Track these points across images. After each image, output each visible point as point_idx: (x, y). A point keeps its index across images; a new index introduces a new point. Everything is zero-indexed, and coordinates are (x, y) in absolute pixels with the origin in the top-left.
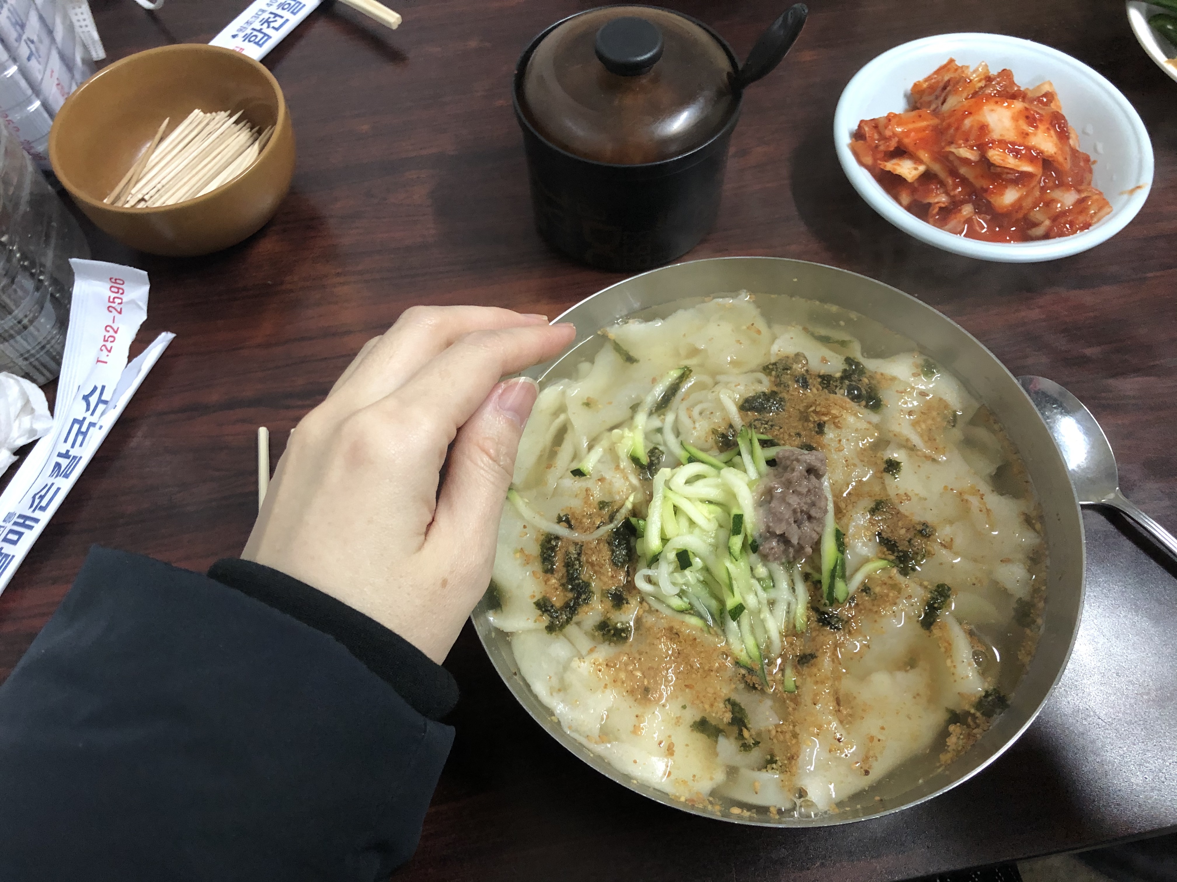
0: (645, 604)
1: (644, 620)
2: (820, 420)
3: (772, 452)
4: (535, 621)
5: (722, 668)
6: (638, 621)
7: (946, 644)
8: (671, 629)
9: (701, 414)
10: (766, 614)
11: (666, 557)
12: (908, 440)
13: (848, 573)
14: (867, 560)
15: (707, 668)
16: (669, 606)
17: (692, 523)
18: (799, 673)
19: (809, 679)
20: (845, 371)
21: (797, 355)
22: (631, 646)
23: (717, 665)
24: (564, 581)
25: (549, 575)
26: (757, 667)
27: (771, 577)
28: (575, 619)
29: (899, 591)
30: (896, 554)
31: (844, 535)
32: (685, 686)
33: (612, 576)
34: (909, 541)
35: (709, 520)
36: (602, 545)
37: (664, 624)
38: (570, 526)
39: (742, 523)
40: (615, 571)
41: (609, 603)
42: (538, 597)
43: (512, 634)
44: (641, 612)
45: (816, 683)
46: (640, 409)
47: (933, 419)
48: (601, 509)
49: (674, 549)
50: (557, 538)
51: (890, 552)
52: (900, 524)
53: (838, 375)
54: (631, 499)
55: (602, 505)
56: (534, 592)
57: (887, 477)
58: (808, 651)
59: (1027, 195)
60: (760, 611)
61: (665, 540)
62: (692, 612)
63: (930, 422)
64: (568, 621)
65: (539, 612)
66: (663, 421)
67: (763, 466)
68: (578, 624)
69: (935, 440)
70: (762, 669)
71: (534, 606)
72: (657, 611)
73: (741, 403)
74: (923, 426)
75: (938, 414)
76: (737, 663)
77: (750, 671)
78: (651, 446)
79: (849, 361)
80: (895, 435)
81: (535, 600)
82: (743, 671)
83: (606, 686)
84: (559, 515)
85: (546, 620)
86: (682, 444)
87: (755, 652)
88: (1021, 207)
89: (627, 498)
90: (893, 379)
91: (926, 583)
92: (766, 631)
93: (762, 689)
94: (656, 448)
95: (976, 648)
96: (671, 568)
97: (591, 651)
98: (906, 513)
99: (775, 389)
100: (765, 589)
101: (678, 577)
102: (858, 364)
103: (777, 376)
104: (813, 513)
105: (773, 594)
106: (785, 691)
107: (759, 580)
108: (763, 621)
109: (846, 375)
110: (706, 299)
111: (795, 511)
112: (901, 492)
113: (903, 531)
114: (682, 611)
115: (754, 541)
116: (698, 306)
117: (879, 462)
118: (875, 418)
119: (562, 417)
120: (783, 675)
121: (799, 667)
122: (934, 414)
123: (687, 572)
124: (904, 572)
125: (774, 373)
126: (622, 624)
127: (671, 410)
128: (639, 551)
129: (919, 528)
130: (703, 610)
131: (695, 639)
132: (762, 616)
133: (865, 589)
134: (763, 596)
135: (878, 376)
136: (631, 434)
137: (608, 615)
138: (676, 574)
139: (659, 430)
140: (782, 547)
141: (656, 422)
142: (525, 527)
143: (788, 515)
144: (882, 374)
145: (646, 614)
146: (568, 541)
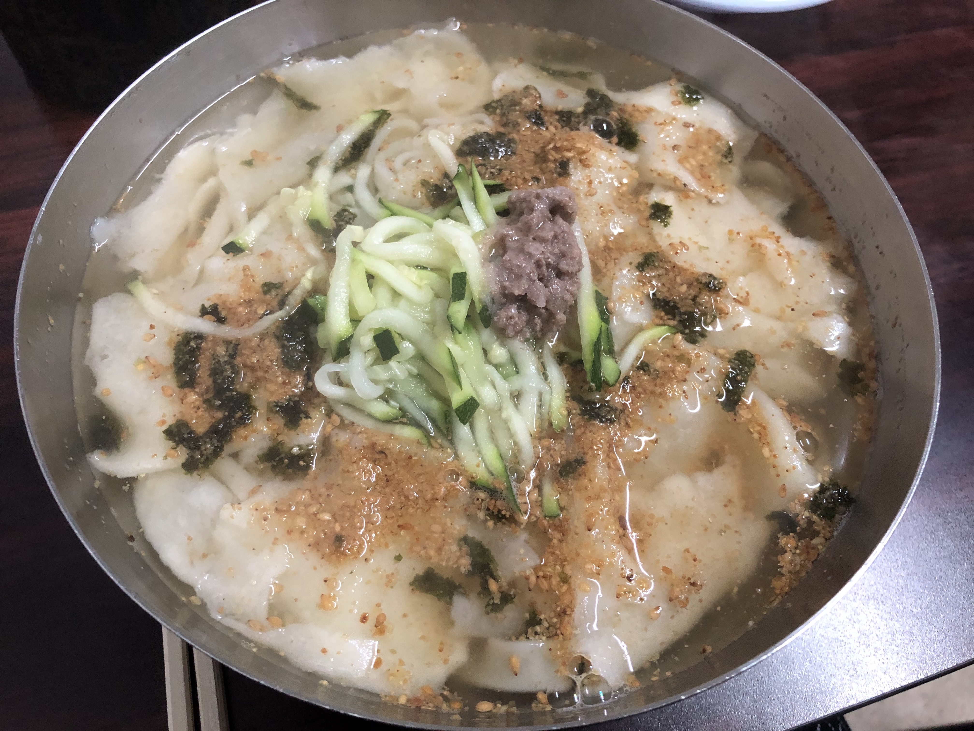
0: (334, 417)
1: (334, 439)
2: (563, 157)
3: (502, 199)
4: (165, 458)
5: (452, 493)
6: (325, 441)
7: (758, 428)
8: (373, 446)
9: (405, 164)
10: (509, 411)
11: (359, 344)
12: (675, 179)
13: (616, 348)
14: (640, 329)
15: (429, 496)
16: (370, 416)
17: (396, 294)
18: (563, 489)
19: (577, 495)
20: (587, 105)
21: (527, 88)
22: (315, 478)
23: (443, 490)
24: (210, 395)
25: (187, 390)
26: (502, 486)
27: (513, 360)
28: (228, 449)
29: (689, 363)
30: (677, 318)
31: (607, 299)
32: (399, 526)
33: (284, 383)
34: (694, 299)
35: (420, 287)
36: (266, 342)
37: (361, 440)
38: (221, 320)
39: (465, 284)
40: (288, 376)
41: (279, 421)
42: (170, 421)
43: (132, 481)
44: (329, 428)
45: (589, 499)
46: (320, 163)
47: (704, 154)
48: (265, 293)
49: (370, 330)
50: (200, 337)
51: (670, 317)
52: (678, 280)
53: (580, 110)
54: (309, 274)
55: (268, 287)
56: (164, 415)
57: (656, 227)
58: (573, 457)
60: (500, 409)
61: (355, 321)
62: (405, 420)
63: (700, 157)
64: (217, 452)
65: (171, 444)
66: (354, 177)
67: (491, 215)
68: (235, 456)
69: (709, 177)
70: (509, 488)
71: (163, 435)
72: (353, 424)
73: (458, 145)
74: (694, 162)
75: (710, 147)
76: (474, 485)
77: (493, 492)
78: (337, 208)
79: (591, 93)
80: (659, 175)
81: (165, 427)
82: (482, 495)
83: (275, 542)
84: (203, 306)
85: (182, 454)
86: (380, 201)
87: (496, 465)
89: (303, 275)
90: (649, 110)
91: (721, 351)
92: (511, 435)
93: (512, 517)
94: (345, 210)
95: (799, 429)
96: (370, 359)
97: (253, 492)
98: (686, 266)
99: (502, 130)
100: (505, 378)
101: (381, 372)
102: (604, 98)
103: (503, 114)
104: (564, 266)
105: (517, 383)
106: (545, 516)
107: (496, 366)
108: (506, 422)
109: (589, 110)
110: (405, 31)
111: (538, 264)
112: (676, 241)
113: (684, 288)
114: (390, 421)
115: (485, 309)
116: (395, 42)
117: (642, 207)
118: (632, 158)
119: (211, 182)
120: (540, 494)
121: (561, 479)
122: (705, 147)
123: (393, 363)
124: (692, 339)
125: (498, 111)
126: (301, 447)
127: (364, 162)
128: (321, 343)
129: (704, 280)
130: (420, 416)
131: (410, 457)
132: (504, 415)
133: (644, 367)
134: (504, 386)
135: (629, 109)
136: (309, 193)
137: (280, 438)
138: (376, 367)
139: (350, 189)
140: (524, 317)
141: (344, 179)
142: (152, 327)
143: (528, 267)
144: (634, 106)
145: (336, 431)
146: (216, 340)
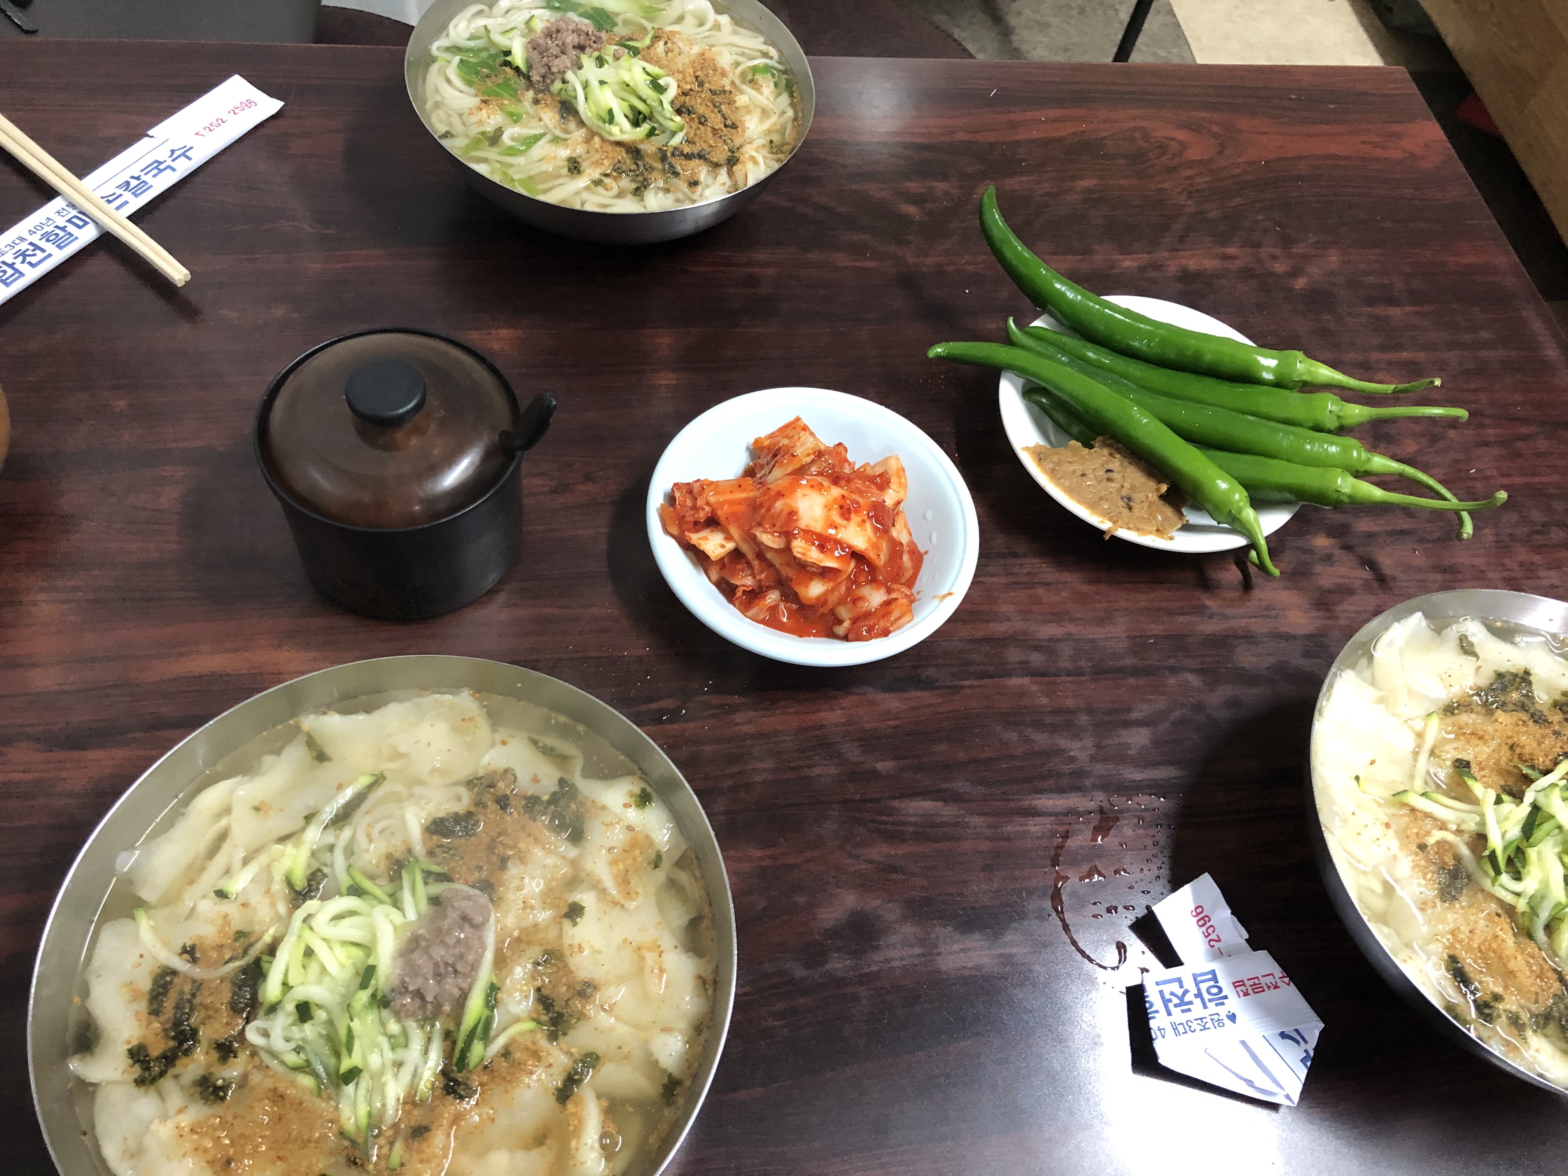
0: (256, 1058)
1: (250, 1077)
2: (504, 854)
3: (440, 889)
4: (123, 1072)
5: (323, 1137)
6: (245, 1078)
7: (576, 1122)
8: (275, 1090)
9: (381, 832)
10: (388, 1077)
11: (283, 1008)
12: (599, 881)
13: (492, 1033)
14: (517, 1020)
15: (306, 1137)
16: (283, 1063)
17: (324, 970)
18: (408, 1148)
19: (415, 1156)
20: (554, 794)
21: (506, 771)
22: (228, 1107)
23: (317, 1135)
24: (169, 1025)
25: (153, 1017)
26: (360, 1140)
27: (405, 1033)
28: (171, 1072)
29: (539, 1059)
30: (550, 1015)
31: (499, 989)
32: (278, 1157)
33: (227, 1024)
34: (567, 1002)
35: (343, 967)
36: (224, 984)
37: (269, 1083)
38: (194, 960)
39: (374, 975)
40: (232, 1018)
41: (215, 1055)
42: (135, 1043)
43: (95, 1085)
44: (249, 1068)
45: (421, 1161)
46: (314, 820)
47: (634, 859)
48: (236, 940)
49: (294, 999)
50: (174, 973)
51: (545, 1012)
52: (564, 980)
53: (546, 798)
54: (272, 931)
55: (240, 935)
56: (131, 1036)
57: (567, 924)
58: (424, 1124)
59: (833, 590)
60: (382, 1074)
61: (286, 988)
62: (308, 1070)
63: (629, 862)
64: (162, 1074)
65: (131, 1061)
66: (337, 837)
67: (424, 905)
68: (176, 1077)
69: (629, 883)
70: (366, 1142)
71: (127, 1053)
72: (268, 1067)
73: (428, 823)
74: (621, 867)
75: (641, 853)
76: (342, 1134)
77: (354, 1142)
78: (315, 865)
79: (562, 782)
80: (588, 874)
81: (129, 1046)
82: (346, 1143)
83: (184, 1155)
84: (185, 944)
85: (137, 1070)
86: (349, 866)
87: (363, 1121)
88: (825, 602)
89: (267, 930)
90: (604, 808)
91: (573, 1050)
92: (383, 1097)
93: (362, 1165)
94: (319, 870)
95: (607, 1129)
96: (291, 1020)
97: (180, 1111)
98: (573, 968)
99: (473, 809)
100: (393, 1048)
101: (296, 1033)
102: (573, 786)
103: (478, 794)
105: (400, 1054)
106: (387, 1168)
107: (390, 1037)
108: (384, 1085)
109: (555, 799)
110: (424, 693)
112: (576, 942)
113: (564, 989)
114: (296, 1069)
115: (384, 996)
116: (415, 700)
117: (562, 904)
118: (572, 852)
119: (224, 822)
120: (391, 1149)
121: (410, 1141)
122: (637, 852)
123: (307, 1026)
124: (553, 1037)
125: (476, 789)
126: (224, 1079)
127: (349, 824)
128: (260, 997)
129: (578, 988)
130: (321, 1070)
131: (301, 1103)
132: (384, 1079)
133: (506, 1053)
134: (389, 1055)
135: (589, 803)
136: (294, 851)
137: (212, 1069)
138: (294, 1028)
139: (331, 848)
140: (418, 1003)
141: (330, 838)
142: (141, 956)
144: (593, 801)
145: (254, 1070)
146: (186, 977)
